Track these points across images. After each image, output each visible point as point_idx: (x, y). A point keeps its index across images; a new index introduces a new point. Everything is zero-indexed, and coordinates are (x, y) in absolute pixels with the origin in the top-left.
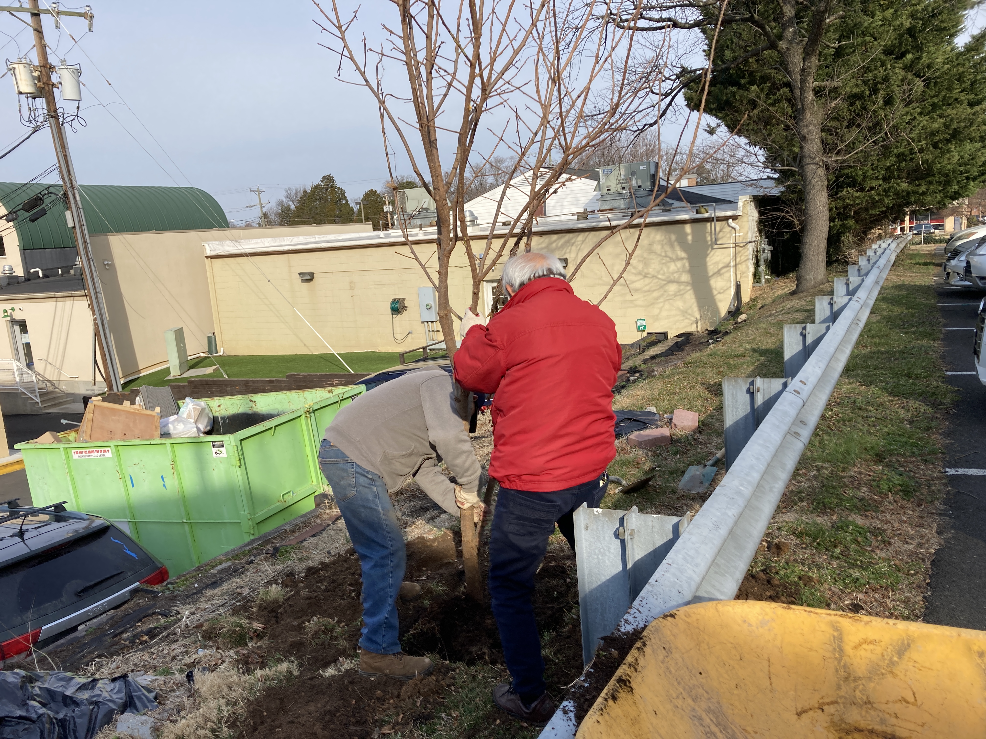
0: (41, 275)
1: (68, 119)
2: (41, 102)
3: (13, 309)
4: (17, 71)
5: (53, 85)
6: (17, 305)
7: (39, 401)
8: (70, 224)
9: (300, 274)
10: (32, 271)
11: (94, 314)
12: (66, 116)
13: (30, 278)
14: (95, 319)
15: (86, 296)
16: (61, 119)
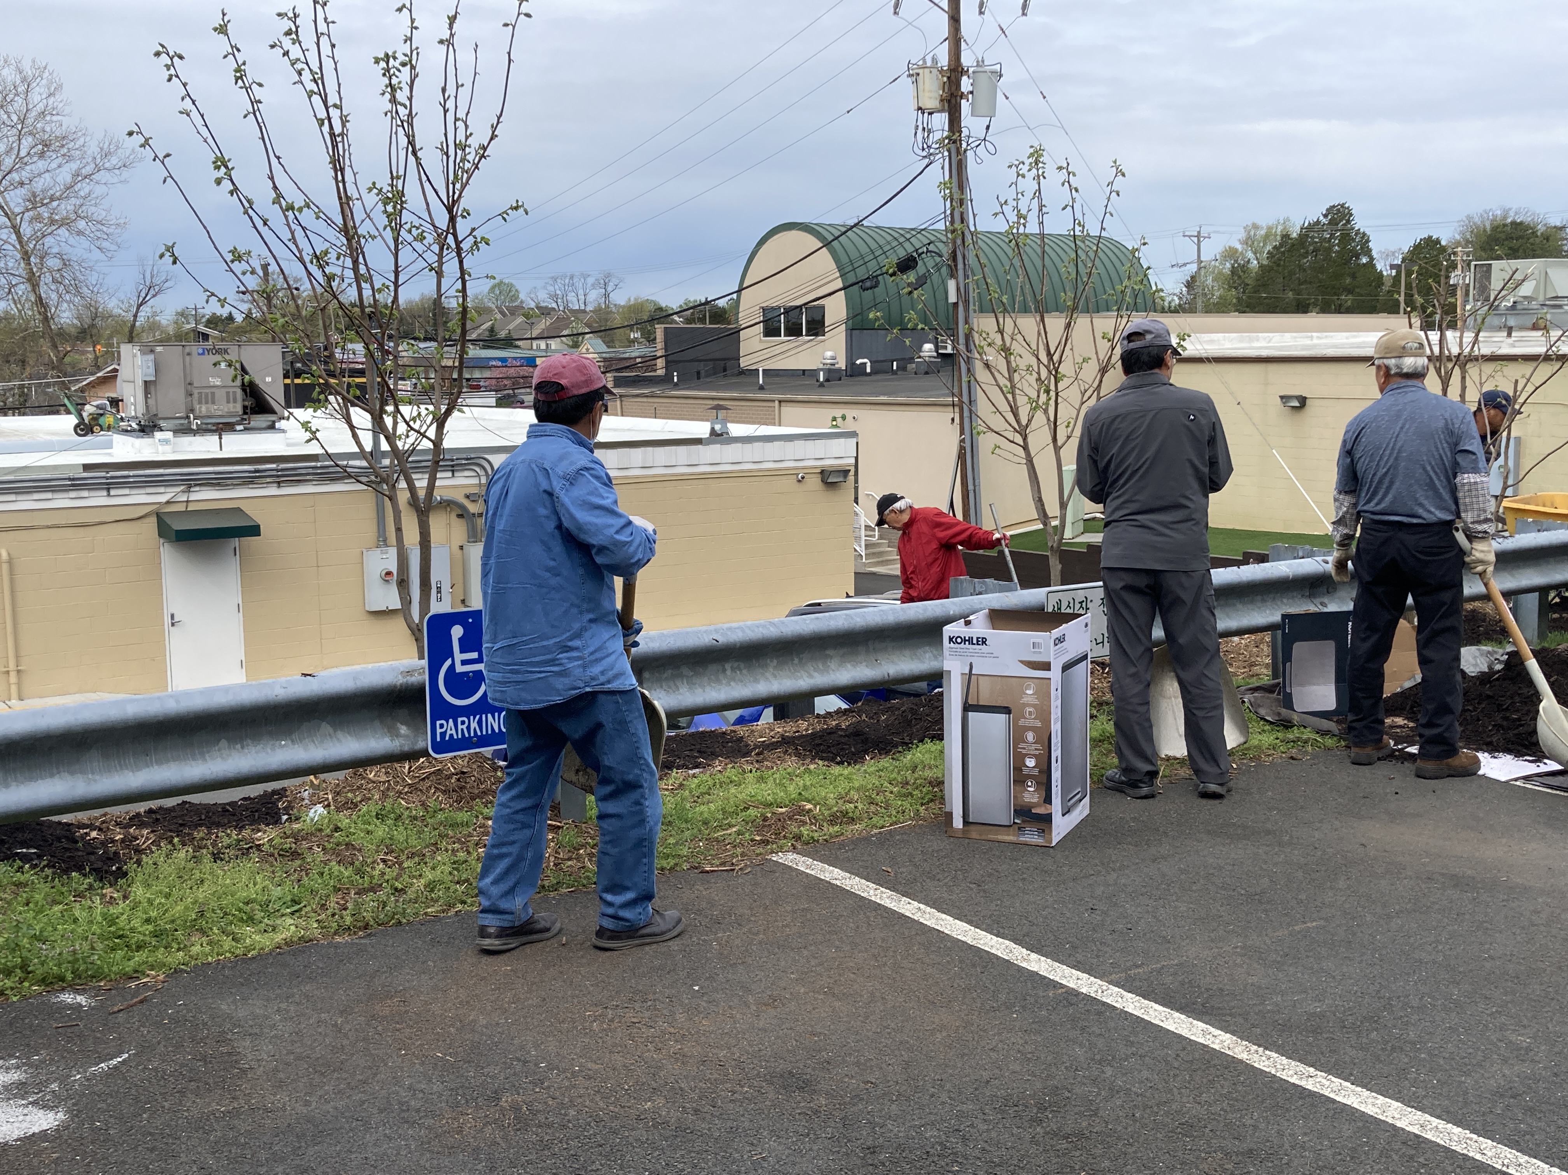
0: (868, 370)
1: (973, 145)
2: (941, 121)
3: (844, 418)
4: (920, 78)
5: (962, 96)
6: (850, 412)
7: (863, 554)
8: (952, 298)
9: (1282, 397)
10: (858, 362)
11: (962, 433)
12: (971, 140)
13: (854, 372)
14: (963, 441)
15: (953, 405)
16: (964, 145)
